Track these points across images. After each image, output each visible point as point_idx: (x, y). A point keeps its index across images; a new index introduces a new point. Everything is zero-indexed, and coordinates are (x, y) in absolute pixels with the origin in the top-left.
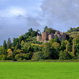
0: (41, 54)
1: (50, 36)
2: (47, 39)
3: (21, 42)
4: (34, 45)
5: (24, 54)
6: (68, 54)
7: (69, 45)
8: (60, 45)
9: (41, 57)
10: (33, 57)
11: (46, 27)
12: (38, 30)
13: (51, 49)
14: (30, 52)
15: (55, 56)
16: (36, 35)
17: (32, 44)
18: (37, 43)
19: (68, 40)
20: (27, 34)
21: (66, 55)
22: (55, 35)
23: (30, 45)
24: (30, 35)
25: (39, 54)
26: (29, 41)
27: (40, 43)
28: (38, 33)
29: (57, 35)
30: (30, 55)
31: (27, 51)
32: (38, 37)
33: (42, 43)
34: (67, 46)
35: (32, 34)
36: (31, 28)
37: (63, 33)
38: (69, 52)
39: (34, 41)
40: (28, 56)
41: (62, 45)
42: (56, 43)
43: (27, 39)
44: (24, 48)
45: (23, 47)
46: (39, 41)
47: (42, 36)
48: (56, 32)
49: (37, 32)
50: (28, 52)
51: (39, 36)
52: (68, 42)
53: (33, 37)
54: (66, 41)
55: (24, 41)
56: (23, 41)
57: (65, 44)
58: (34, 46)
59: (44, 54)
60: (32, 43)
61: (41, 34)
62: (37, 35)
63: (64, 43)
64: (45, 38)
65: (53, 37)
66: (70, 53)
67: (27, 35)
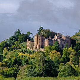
0: (32, 68)
1: (46, 42)
2: (42, 46)
3: (2, 51)
4: (22, 54)
5: (6, 69)
6: (72, 68)
7: (75, 55)
8: (62, 54)
9: (30, 74)
10: (19, 73)
11: (41, 27)
12: (29, 32)
13: (45, 62)
14: (15, 66)
15: (52, 71)
16: (26, 41)
17: (20, 54)
18: (27, 52)
19: (73, 47)
20: (12, 38)
21: (68, 70)
22: (53, 40)
23: (16, 56)
24: (17, 40)
25: (28, 68)
26: (14, 48)
27: (31, 53)
28: (29, 36)
29: (57, 40)
30: (16, 70)
31: (11, 65)
32: (28, 43)
33: (34, 53)
34: (71, 56)
35: (20, 38)
36: (19, 30)
37: (66, 37)
38: (72, 65)
39: (22, 49)
40: (12, 72)
41: (64, 56)
42: (54, 52)
43: (13, 47)
44: (7, 60)
45: (5, 58)
46: (30, 50)
47: (35, 41)
48: (55, 35)
49: (27, 36)
50: (13, 66)
51: (30, 41)
52: (73, 50)
53: (21, 43)
54: (70, 49)
55: (7, 48)
56: (5, 48)
57: (68, 53)
58: (22, 57)
59: (36, 69)
60: (19, 51)
61: (33, 39)
62: (28, 39)
63: (66, 52)
64: (39, 44)
65: (51, 43)
66: (74, 68)
67: (12, 40)
